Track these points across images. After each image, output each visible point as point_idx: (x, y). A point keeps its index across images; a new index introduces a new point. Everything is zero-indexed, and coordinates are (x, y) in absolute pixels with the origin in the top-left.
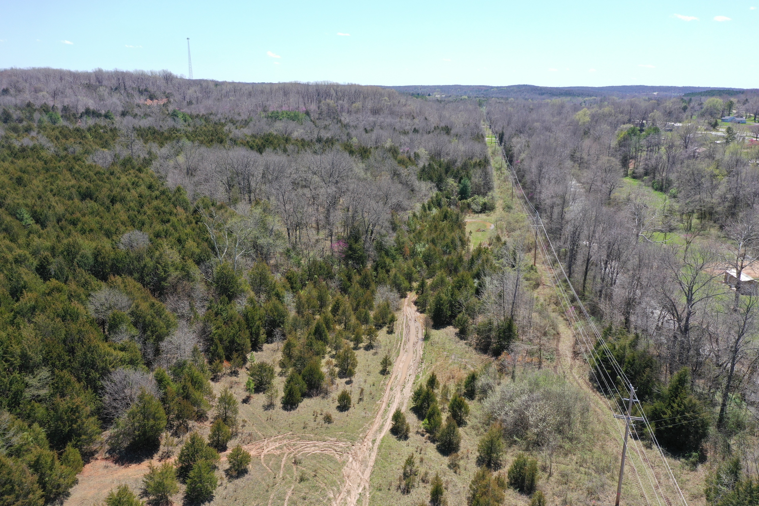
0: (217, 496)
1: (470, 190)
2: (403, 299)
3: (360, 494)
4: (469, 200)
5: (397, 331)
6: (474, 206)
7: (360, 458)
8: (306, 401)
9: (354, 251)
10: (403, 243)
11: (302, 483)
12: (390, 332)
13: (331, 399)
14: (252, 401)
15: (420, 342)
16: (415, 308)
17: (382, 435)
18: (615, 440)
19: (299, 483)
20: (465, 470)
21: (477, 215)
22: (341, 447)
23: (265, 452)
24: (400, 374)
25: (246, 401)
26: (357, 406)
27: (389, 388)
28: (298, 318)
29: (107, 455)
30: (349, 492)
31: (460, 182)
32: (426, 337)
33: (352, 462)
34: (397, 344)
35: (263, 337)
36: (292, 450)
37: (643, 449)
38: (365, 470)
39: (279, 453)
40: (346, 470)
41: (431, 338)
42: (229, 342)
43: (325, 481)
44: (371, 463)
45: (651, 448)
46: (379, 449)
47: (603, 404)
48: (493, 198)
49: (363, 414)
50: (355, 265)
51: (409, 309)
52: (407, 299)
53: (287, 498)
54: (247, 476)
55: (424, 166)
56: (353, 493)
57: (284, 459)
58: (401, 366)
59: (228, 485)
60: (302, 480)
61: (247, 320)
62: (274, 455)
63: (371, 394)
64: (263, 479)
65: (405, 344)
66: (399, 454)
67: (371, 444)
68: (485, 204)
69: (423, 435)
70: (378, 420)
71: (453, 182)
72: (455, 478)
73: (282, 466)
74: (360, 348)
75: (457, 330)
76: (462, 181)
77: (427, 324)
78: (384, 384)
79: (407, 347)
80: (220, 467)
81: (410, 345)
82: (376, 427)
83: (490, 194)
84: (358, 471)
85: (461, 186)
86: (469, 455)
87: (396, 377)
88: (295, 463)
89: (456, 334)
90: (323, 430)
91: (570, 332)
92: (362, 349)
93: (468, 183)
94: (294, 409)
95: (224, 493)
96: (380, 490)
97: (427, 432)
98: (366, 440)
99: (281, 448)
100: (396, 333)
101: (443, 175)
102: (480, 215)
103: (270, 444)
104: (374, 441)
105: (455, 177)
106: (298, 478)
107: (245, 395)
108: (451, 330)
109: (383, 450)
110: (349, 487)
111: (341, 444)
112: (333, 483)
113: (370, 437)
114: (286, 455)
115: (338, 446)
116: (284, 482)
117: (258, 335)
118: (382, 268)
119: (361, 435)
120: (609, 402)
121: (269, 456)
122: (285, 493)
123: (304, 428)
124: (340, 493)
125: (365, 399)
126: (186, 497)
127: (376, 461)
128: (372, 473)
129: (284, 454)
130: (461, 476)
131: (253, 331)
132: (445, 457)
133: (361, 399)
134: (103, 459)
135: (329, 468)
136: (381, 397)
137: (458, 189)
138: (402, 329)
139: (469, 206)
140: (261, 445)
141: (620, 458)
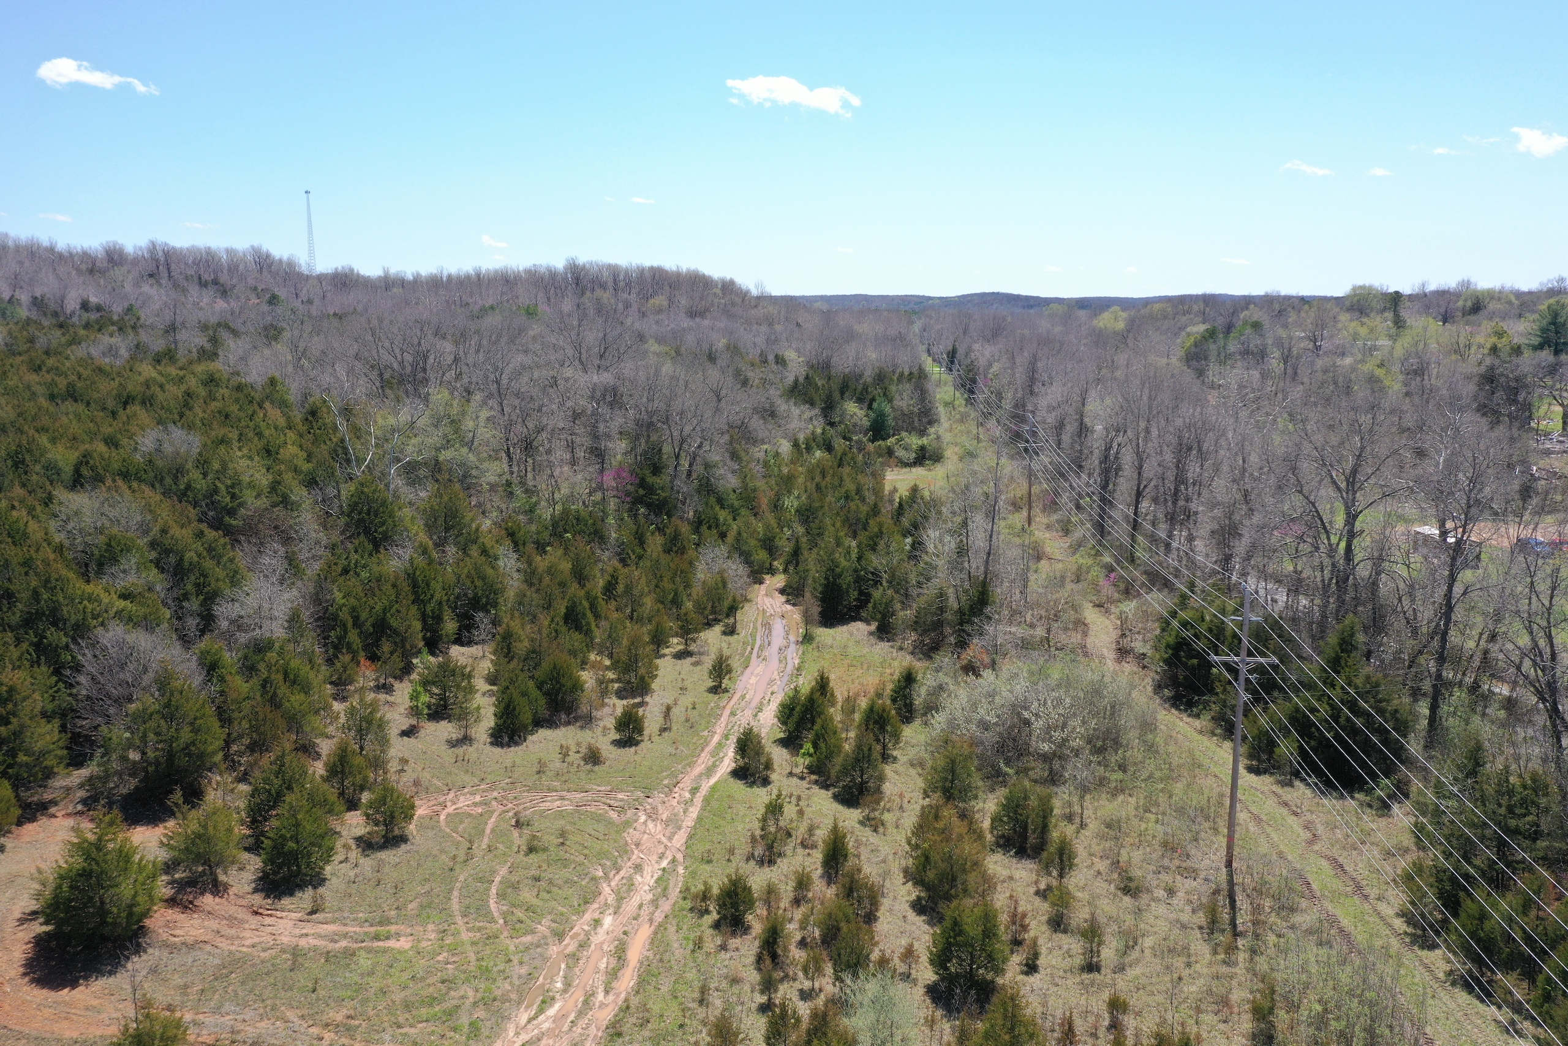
0: (334, 880)
1: (890, 422)
2: (757, 586)
3: (664, 870)
4: (891, 441)
5: (743, 632)
6: (900, 453)
7: (664, 817)
8: (543, 733)
9: (650, 490)
10: (755, 490)
11: (531, 856)
12: (730, 631)
13: (600, 729)
14: (422, 733)
15: (793, 647)
16: (783, 599)
17: (713, 781)
18: (1215, 776)
19: (526, 855)
20: (897, 827)
21: (908, 469)
22: (622, 800)
23: (450, 809)
24: (751, 693)
25: (409, 733)
26: (656, 739)
27: (727, 712)
28: (528, 594)
29: (80, 807)
30: (638, 868)
31: (870, 407)
32: (807, 638)
33: (645, 823)
34: (745, 649)
35: (450, 626)
36: (510, 805)
37: (1275, 788)
38: (674, 834)
39: (480, 811)
40: (631, 836)
41: (818, 639)
42: (373, 625)
43: (586, 851)
44: (689, 821)
45: (1293, 786)
46: (707, 800)
47: (1186, 726)
48: (938, 438)
49: (672, 750)
50: (652, 517)
51: (768, 601)
52: (763, 587)
53: (498, 879)
54: (404, 847)
55: (796, 381)
56: (647, 870)
57: (493, 820)
58: (753, 680)
59: (362, 861)
60: (531, 850)
61: (415, 585)
62: (470, 815)
63: (687, 720)
64: (442, 851)
65: (761, 648)
66: (751, 807)
67: (687, 795)
68: (922, 448)
69: (802, 778)
70: (704, 760)
71: (856, 410)
72: (874, 839)
73: (488, 831)
74: (664, 656)
75: (873, 626)
76: (875, 405)
77: (807, 620)
78: (717, 706)
79: (766, 653)
80: (344, 833)
81: (773, 650)
82: (699, 769)
83: (932, 430)
84: (660, 836)
85: (872, 415)
86: (905, 805)
87: (743, 697)
88: (518, 824)
89: (871, 634)
90: (582, 775)
91: (1107, 622)
92: (668, 658)
93: (888, 409)
94: (516, 744)
95: (352, 874)
96: (709, 862)
97: (812, 772)
98: (677, 789)
99: (485, 803)
100: (743, 634)
101: (836, 395)
102: (914, 470)
103: (462, 798)
104: (694, 791)
105: (860, 400)
106: (524, 848)
107: (405, 723)
108: (859, 629)
109: (715, 804)
110: (639, 861)
111: (620, 796)
112: (602, 854)
113: (687, 782)
114: (496, 814)
115: (615, 799)
116: (491, 856)
117: (438, 619)
118: (709, 528)
119: (666, 782)
120: (1197, 723)
121: (457, 817)
122: (494, 872)
123: (539, 772)
124: (618, 871)
125: (674, 728)
126: (260, 879)
127: (699, 819)
128: (690, 837)
129: (493, 812)
130: (889, 838)
131: (429, 609)
132: (852, 810)
133: (663, 730)
134: (69, 815)
135: (593, 833)
136: (710, 727)
137: (866, 423)
138: (755, 628)
139: (890, 452)
140: (442, 799)
141: (1227, 802)
